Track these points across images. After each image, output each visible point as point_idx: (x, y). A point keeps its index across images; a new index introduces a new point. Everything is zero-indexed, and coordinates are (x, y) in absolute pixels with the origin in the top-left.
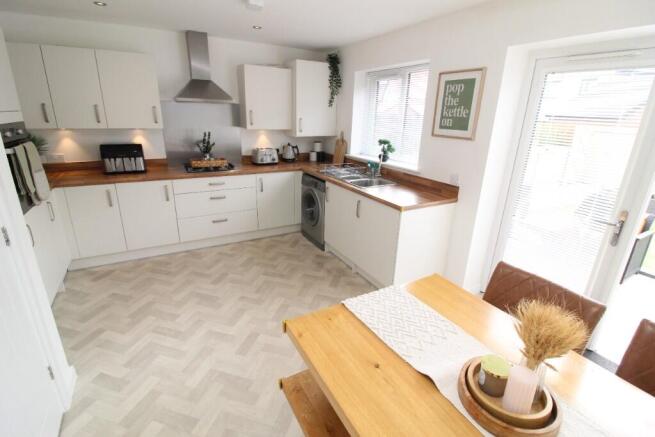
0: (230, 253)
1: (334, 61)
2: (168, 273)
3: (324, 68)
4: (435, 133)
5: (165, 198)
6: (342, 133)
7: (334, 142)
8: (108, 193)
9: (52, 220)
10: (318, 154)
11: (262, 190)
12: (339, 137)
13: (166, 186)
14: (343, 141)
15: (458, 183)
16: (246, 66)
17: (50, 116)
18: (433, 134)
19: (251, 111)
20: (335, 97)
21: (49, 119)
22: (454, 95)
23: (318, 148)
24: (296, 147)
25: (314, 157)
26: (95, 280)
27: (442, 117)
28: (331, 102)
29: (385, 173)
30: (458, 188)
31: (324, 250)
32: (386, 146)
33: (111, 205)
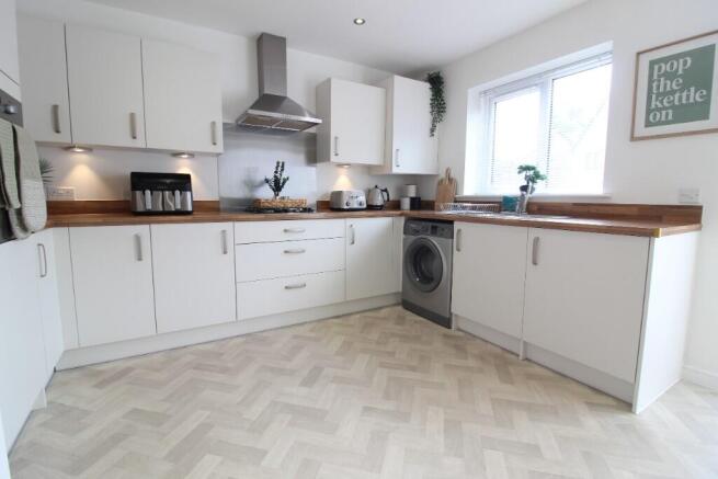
0: (313, 335)
1: (436, 82)
2: (224, 370)
3: (423, 90)
4: (637, 134)
5: (221, 250)
6: (448, 171)
7: (436, 182)
8: (138, 239)
9: (42, 276)
10: (412, 200)
11: (353, 243)
12: (443, 175)
13: (224, 232)
14: (450, 180)
15: (700, 202)
16: (333, 81)
17: (63, 125)
18: (633, 138)
19: (336, 138)
20: (438, 125)
21: (61, 129)
22: (670, 76)
23: (412, 191)
24: (386, 190)
25: (406, 204)
26: (100, 385)
27: (649, 111)
28: (432, 130)
29: (535, 208)
30: (700, 208)
31: (449, 327)
32: (532, 172)
33: (140, 259)
